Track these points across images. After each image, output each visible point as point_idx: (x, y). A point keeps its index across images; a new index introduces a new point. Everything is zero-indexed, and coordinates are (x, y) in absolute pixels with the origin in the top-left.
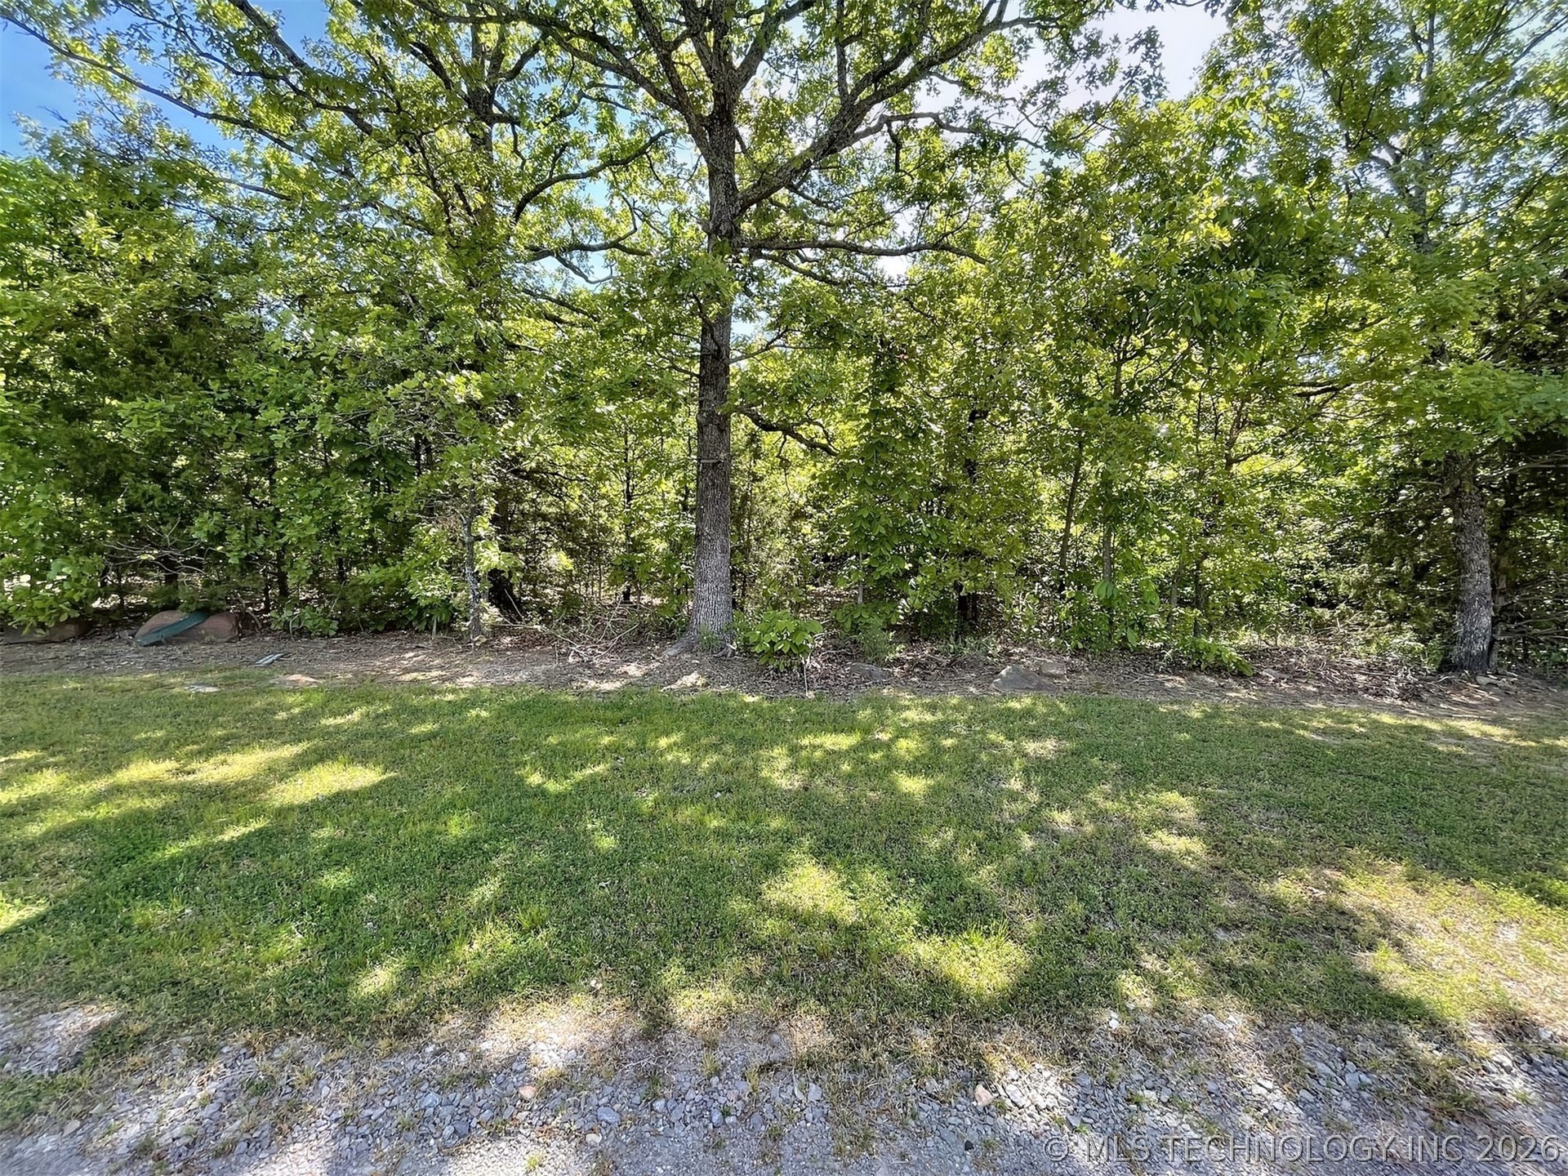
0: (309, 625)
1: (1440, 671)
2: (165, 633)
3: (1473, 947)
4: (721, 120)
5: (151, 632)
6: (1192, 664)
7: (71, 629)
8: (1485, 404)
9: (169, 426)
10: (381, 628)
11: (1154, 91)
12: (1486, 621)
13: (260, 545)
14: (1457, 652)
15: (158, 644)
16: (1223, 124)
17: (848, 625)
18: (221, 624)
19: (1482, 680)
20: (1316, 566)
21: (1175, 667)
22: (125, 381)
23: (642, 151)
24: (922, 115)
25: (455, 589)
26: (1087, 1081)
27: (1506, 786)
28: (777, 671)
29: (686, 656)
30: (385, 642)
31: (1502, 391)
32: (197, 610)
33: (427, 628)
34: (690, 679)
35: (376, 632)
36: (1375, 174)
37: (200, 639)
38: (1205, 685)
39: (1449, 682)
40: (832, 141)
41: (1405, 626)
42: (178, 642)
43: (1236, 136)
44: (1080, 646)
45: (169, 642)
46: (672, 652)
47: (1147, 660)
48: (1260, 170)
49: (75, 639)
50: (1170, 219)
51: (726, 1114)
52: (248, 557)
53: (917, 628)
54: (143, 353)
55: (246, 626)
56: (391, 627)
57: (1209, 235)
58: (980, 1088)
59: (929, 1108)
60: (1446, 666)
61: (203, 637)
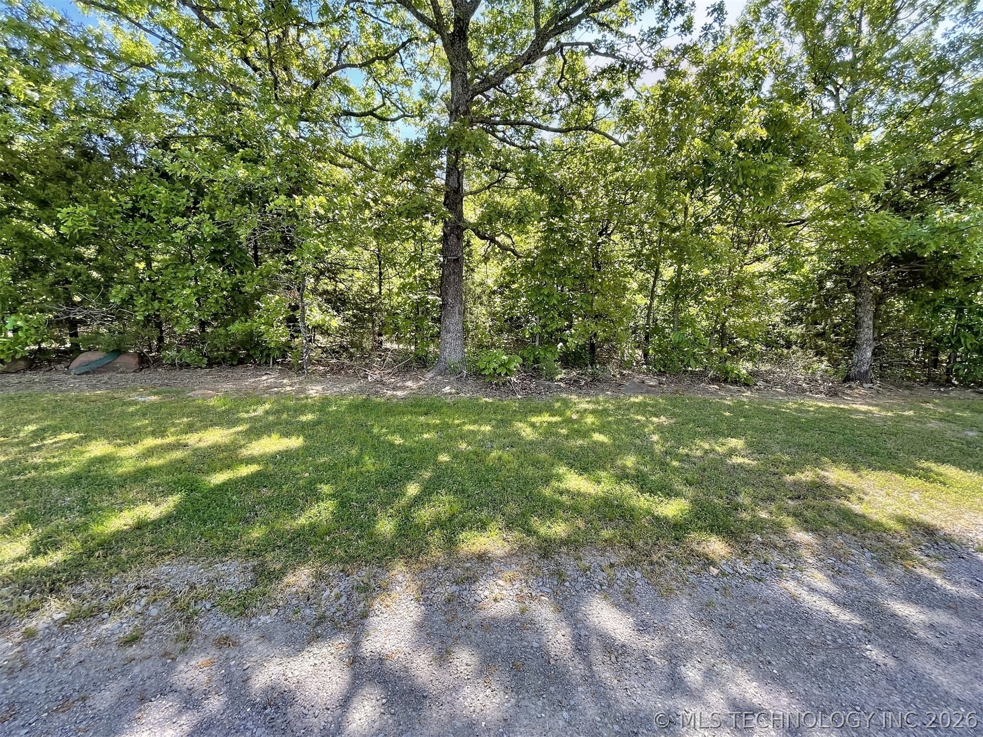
0: (188, 360)
1: (844, 382)
2: (94, 366)
3: (902, 502)
4: (459, 36)
5: (80, 366)
6: (725, 378)
7: (22, 364)
8: (884, 236)
9: (95, 226)
10: (235, 363)
11: (719, 41)
12: (869, 354)
13: (157, 308)
14: (854, 371)
15: (87, 373)
16: (753, 64)
17: (532, 359)
18: (128, 360)
19: (865, 385)
20: (781, 325)
21: (715, 380)
22: (54, 193)
23: (397, 51)
24: (583, 44)
25: (293, 337)
26: (757, 562)
27: (895, 435)
29: (439, 378)
30: (240, 370)
31: (894, 228)
32: (113, 351)
33: (266, 363)
34: (447, 389)
35: (232, 365)
36: (827, 98)
37: (115, 370)
38: (730, 390)
39: (850, 387)
40: (530, 57)
41: (823, 358)
42: (100, 372)
43: (759, 71)
44: (662, 369)
45: (94, 372)
46: (430, 375)
47: (698, 377)
48: (771, 93)
49: (25, 370)
50: (727, 122)
52: (149, 315)
53: (569, 360)
54: (65, 174)
55: (144, 362)
56: (241, 362)
57: (755, 132)
58: (711, 568)
59: (692, 578)
60: (847, 379)
61: (118, 369)
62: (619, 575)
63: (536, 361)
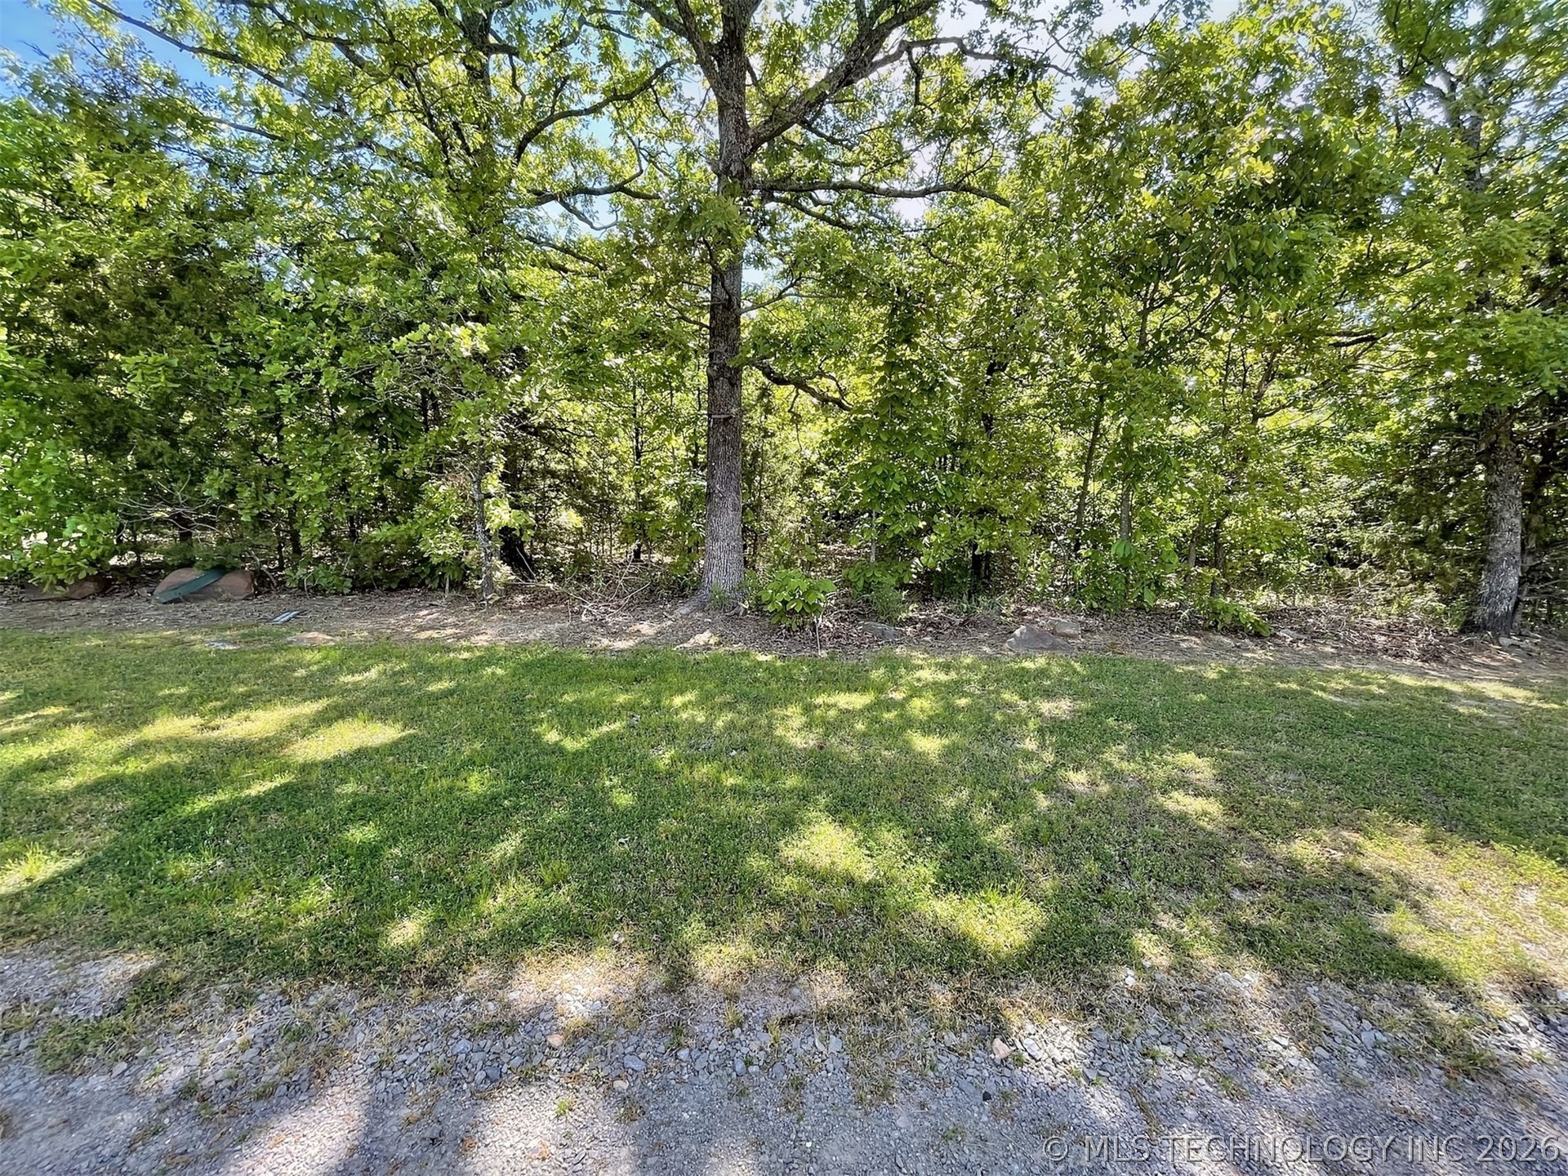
0: (324, 582)
1: (1462, 632)
2: (183, 591)
3: (1492, 909)
4: (730, 48)
5: (169, 590)
6: (1212, 623)
7: (90, 587)
8: (1531, 355)
9: (174, 381)
10: (394, 586)
11: (1196, 11)
12: (1513, 581)
13: (271, 502)
14: (1482, 612)
15: (176, 601)
16: (1268, 48)
17: (861, 584)
18: (237, 583)
19: (1505, 641)
20: (1340, 524)
21: (1191, 627)
22: (127, 335)
23: (647, 85)
24: (945, 40)
25: (467, 547)
26: (1104, 1036)
27: (1528, 749)
28: (789, 629)
29: (699, 615)
30: (400, 600)
31: (1551, 340)
32: (214, 568)
33: (440, 586)
34: (703, 638)
35: (390, 590)
36: (1428, 104)
37: (217, 596)
38: (1220, 645)
39: (1471, 643)
40: (848, 72)
41: (1427, 586)
42: (196, 600)
43: (1282, 61)
44: (1095, 605)
45: (186, 599)
46: (684, 610)
47: (1163, 620)
48: (1307, 99)
49: (92, 597)
50: (1208, 154)
51: (748, 1063)
52: (260, 515)
53: (930, 587)
54: (143, 305)
55: (262, 584)
56: (405, 585)
57: (1250, 171)
58: (998, 1041)
59: (947, 1062)
60: (1468, 627)
61: (220, 595)
62: (796, 1042)
63: (868, 588)
